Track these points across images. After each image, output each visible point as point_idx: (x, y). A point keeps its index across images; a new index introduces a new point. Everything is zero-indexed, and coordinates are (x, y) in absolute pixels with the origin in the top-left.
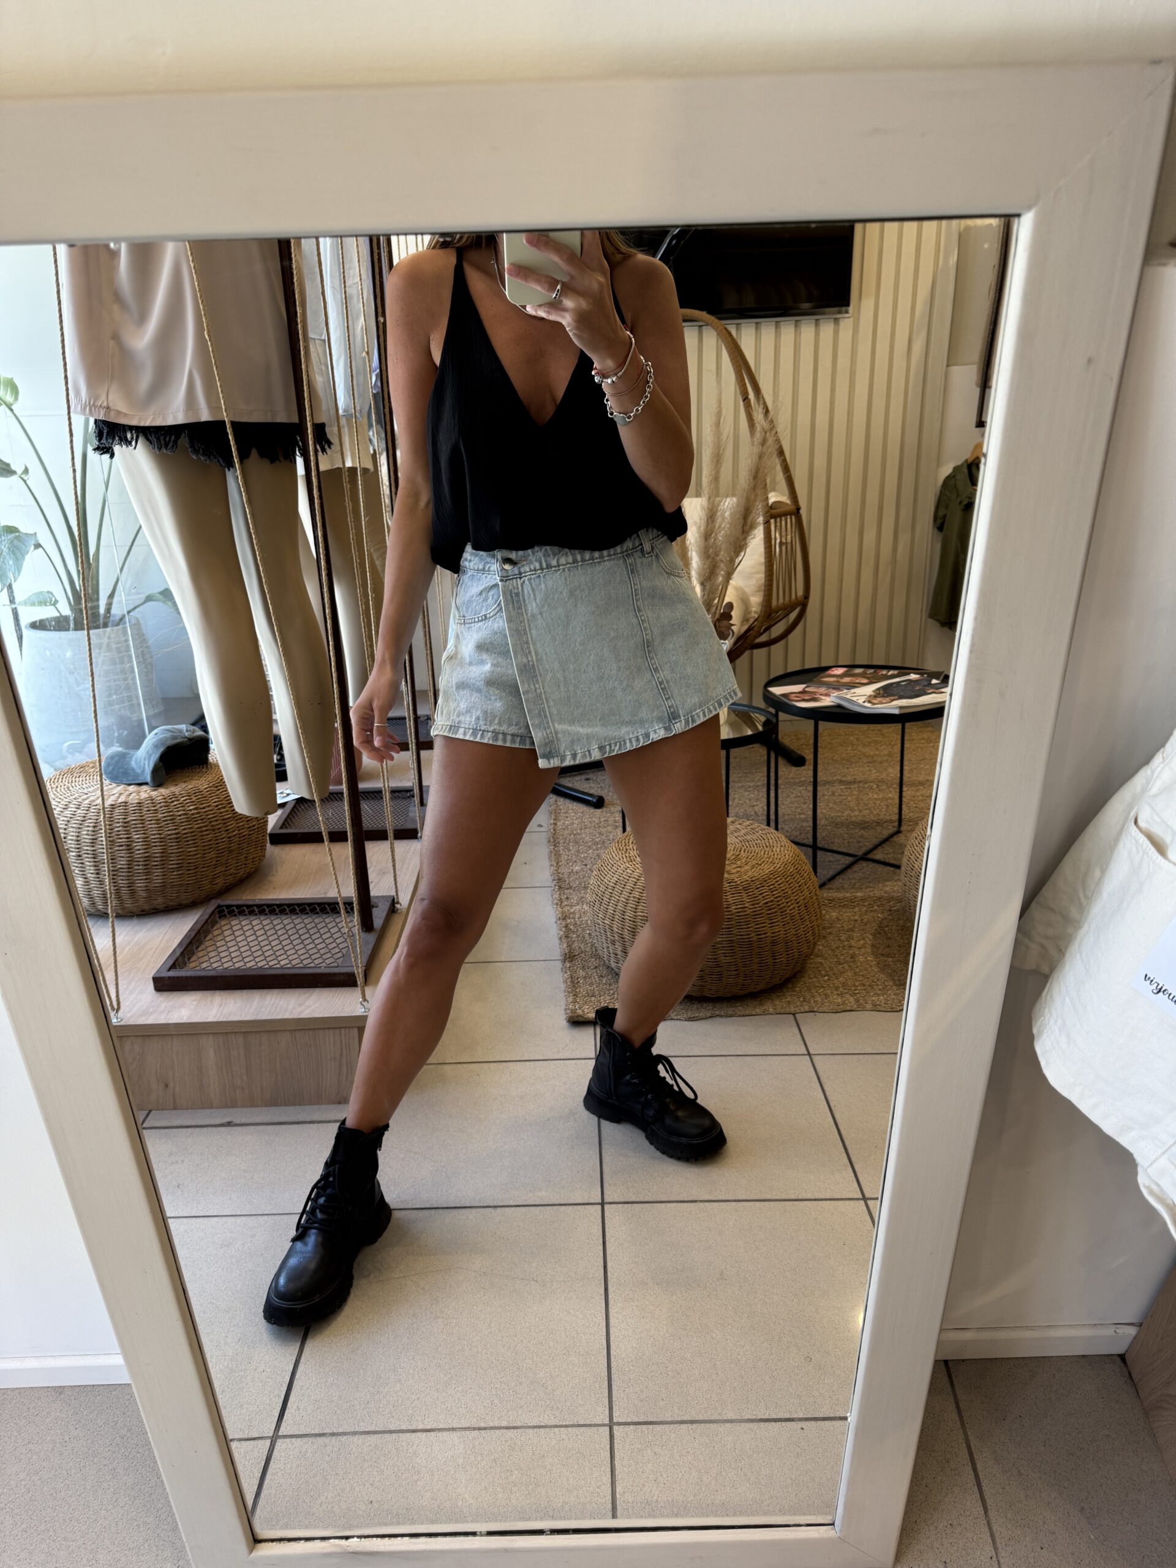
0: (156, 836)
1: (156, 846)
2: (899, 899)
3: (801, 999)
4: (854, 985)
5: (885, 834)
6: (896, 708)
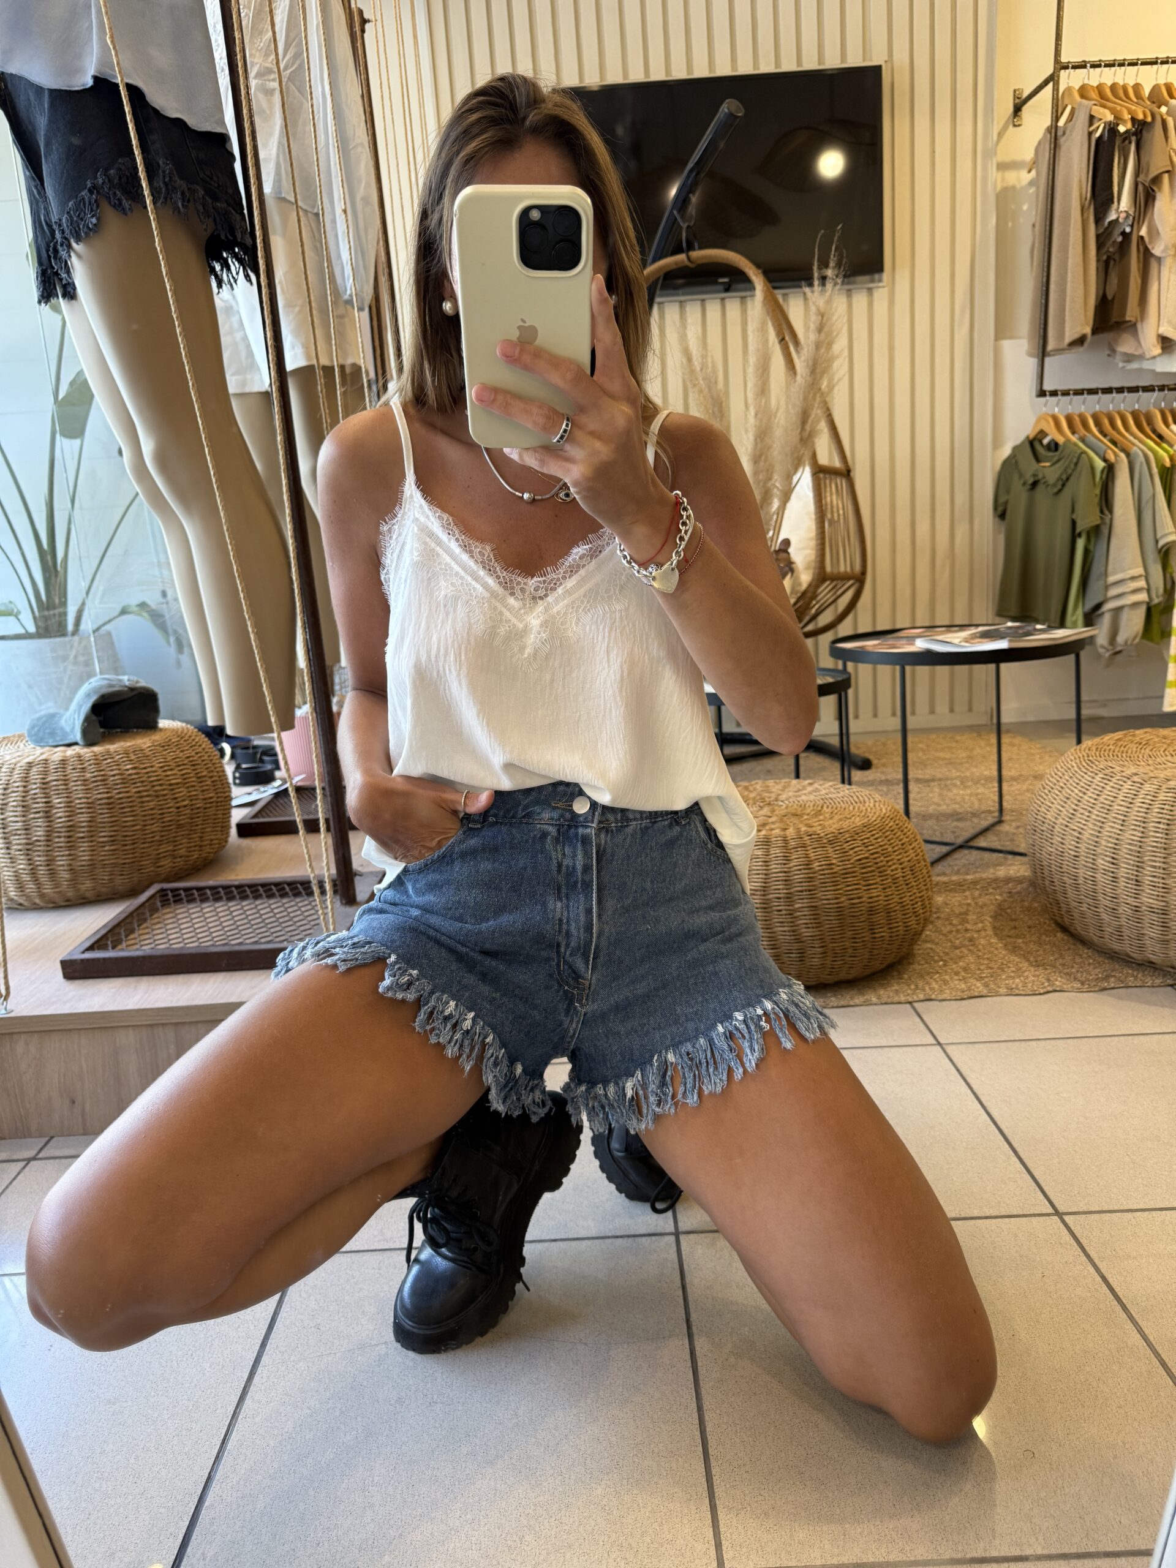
0: (82, 801)
1: (82, 813)
2: (1019, 881)
3: (913, 987)
4: (979, 969)
5: (985, 824)
6: (1002, 644)
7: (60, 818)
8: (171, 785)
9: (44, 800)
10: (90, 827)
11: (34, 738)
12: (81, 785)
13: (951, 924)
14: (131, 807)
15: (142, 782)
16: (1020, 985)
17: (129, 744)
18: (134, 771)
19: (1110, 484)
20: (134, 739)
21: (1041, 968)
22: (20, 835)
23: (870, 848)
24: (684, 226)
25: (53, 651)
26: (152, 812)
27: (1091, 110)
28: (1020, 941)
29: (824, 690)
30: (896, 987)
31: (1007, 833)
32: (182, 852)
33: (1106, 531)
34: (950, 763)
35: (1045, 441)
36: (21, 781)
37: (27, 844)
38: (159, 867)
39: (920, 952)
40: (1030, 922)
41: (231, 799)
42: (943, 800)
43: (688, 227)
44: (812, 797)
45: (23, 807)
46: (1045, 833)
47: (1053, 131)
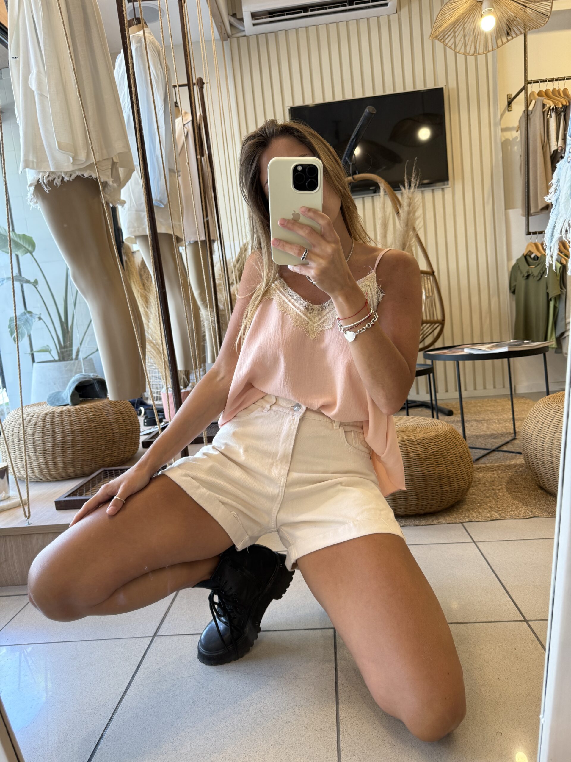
0: (69, 430)
1: (69, 436)
2: (521, 466)
3: (463, 516)
4: (497, 507)
5: (507, 440)
6: (505, 349)
7: (59, 438)
8: (110, 423)
9: (52, 430)
10: (72, 442)
11: (50, 402)
12: (69, 423)
13: (485, 486)
14: (91, 433)
15: (97, 421)
16: (517, 514)
17: (92, 404)
18: (93, 416)
19: (564, 274)
20: (95, 402)
21: (528, 506)
22: (41, 446)
23: (439, 446)
24: (351, 164)
25: (66, 367)
26: (101, 435)
27: (543, 101)
28: (519, 494)
29: (420, 373)
30: (455, 516)
31: (518, 444)
32: (116, 454)
33: (564, 297)
34: (493, 412)
35: (532, 256)
36: (42, 421)
37: (44, 450)
38: (104, 461)
39: (469, 499)
40: (525, 485)
41: (140, 432)
42: (488, 429)
43: (353, 164)
44: (412, 424)
45: (43, 433)
46: (528, 440)
47: (526, 112)
